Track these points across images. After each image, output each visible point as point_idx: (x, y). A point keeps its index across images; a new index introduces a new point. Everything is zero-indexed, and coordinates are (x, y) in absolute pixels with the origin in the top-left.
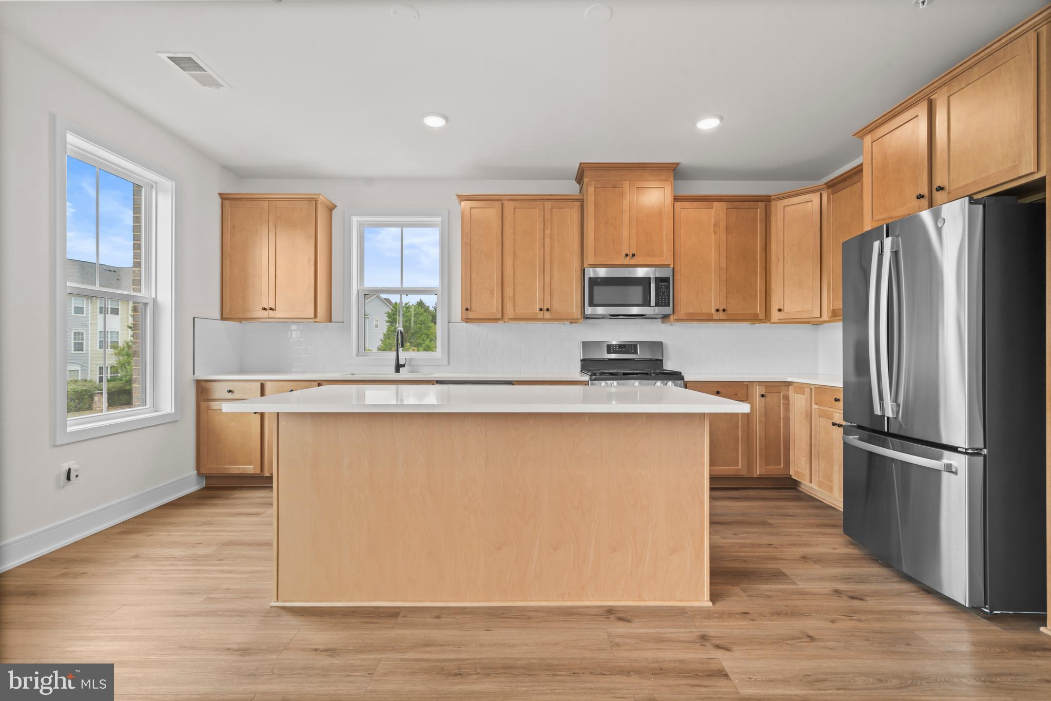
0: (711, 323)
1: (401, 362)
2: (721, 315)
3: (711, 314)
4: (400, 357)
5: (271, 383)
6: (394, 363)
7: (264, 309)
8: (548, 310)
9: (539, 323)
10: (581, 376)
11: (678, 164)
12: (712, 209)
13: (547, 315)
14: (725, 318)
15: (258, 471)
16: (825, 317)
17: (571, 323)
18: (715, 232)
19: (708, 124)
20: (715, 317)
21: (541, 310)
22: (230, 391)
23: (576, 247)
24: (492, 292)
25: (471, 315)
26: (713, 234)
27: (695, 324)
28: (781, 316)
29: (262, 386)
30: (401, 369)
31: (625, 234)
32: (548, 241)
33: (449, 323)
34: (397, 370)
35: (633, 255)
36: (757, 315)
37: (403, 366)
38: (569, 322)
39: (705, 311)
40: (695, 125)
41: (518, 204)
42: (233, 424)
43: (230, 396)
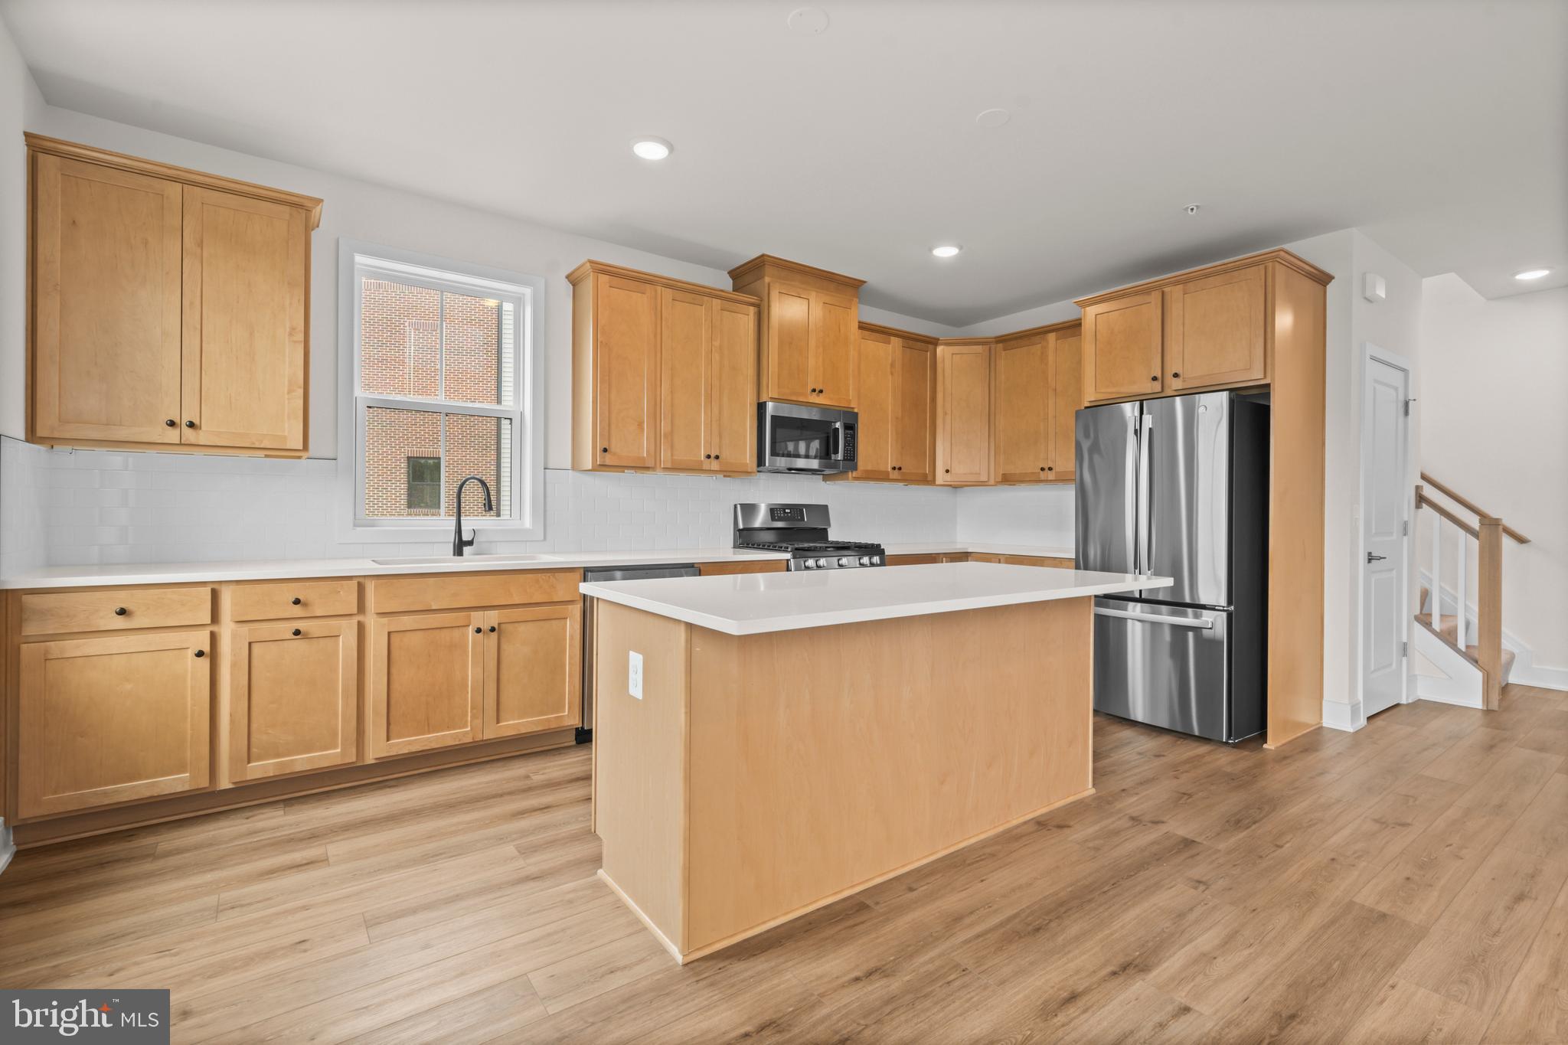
0: (886, 484)
1: (466, 537)
2: (895, 475)
3: (888, 473)
4: (463, 528)
5: (232, 587)
6: (451, 537)
7: (172, 424)
8: (717, 457)
9: (703, 477)
10: (734, 554)
11: (865, 282)
12: (889, 344)
13: (715, 465)
14: (900, 478)
15: (204, 782)
16: (992, 482)
17: (725, 476)
18: (892, 374)
19: (946, 252)
20: (891, 477)
21: (709, 457)
22: (122, 612)
23: (750, 371)
24: (640, 425)
25: (609, 459)
26: (890, 376)
27: (872, 483)
28: (948, 477)
29: (215, 596)
30: (466, 550)
31: (812, 362)
32: (716, 357)
33: (545, 469)
34: (458, 551)
35: (821, 391)
36: (925, 475)
37: (470, 543)
38: (722, 476)
39: (882, 469)
40: (931, 250)
41: (679, 295)
42: (128, 686)
43: (120, 622)
